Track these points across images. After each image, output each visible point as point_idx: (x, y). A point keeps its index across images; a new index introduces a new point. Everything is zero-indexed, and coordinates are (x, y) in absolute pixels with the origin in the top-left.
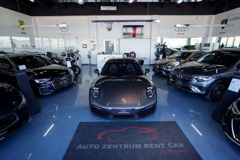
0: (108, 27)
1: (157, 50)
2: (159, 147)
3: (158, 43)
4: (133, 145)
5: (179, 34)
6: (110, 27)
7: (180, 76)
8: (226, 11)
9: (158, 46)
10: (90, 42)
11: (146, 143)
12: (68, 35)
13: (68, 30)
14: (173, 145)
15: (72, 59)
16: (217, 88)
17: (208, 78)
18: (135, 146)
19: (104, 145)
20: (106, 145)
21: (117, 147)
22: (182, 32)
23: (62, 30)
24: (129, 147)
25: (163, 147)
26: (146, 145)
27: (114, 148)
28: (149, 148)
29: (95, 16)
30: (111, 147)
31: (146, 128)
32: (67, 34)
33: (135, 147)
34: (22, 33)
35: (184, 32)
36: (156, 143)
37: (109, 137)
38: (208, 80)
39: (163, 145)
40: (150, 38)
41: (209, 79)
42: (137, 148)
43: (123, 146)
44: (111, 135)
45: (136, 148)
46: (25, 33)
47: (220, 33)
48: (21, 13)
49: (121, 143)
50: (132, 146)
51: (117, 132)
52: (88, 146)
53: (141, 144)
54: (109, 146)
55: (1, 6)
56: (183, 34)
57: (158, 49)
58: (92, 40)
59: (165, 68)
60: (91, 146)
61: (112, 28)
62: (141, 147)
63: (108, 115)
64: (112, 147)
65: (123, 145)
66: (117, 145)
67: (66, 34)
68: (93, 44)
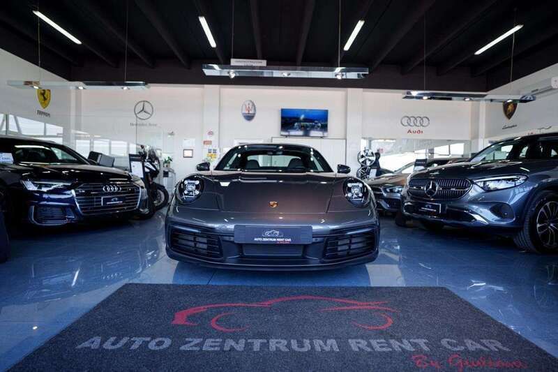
0: (247, 112)
1: (362, 166)
2: (408, 347)
3: (362, 150)
4: (307, 342)
5: (409, 131)
6: (251, 112)
7: (434, 187)
8: (512, 81)
9: (362, 156)
10: (202, 144)
11: (356, 337)
12: (152, 127)
13: (153, 116)
14: (462, 343)
15: (151, 167)
16: (546, 208)
17: (513, 180)
18: (312, 344)
19: (190, 339)
20: (197, 341)
21: (240, 346)
22: (415, 129)
23: (139, 115)
24: (289, 346)
25: (425, 348)
26: (359, 343)
27: (227, 348)
28: (369, 350)
29: (218, 86)
30: (215, 346)
31: (349, 300)
32: (150, 125)
33: (313, 348)
34: (40, 113)
35: (421, 128)
36: (392, 337)
37: (216, 318)
38: (515, 186)
39: (422, 342)
40: (343, 137)
41: (518, 183)
42: (322, 350)
43: (265, 345)
44: (223, 314)
45: (318, 349)
46: (47, 115)
47: (505, 128)
48: (42, 69)
49: (259, 335)
50: (301, 345)
51: (247, 307)
52: (125, 340)
53: (335, 339)
54: (209, 342)
55: (3, 48)
56: (419, 132)
57: (364, 162)
58: (208, 138)
59: (386, 191)
60: (138, 342)
61: (254, 114)
62: (336, 349)
63: (221, 254)
64: (222, 346)
65: (265, 341)
66: (242, 342)
67: (146, 125)
68: (208, 147)
